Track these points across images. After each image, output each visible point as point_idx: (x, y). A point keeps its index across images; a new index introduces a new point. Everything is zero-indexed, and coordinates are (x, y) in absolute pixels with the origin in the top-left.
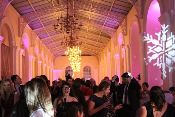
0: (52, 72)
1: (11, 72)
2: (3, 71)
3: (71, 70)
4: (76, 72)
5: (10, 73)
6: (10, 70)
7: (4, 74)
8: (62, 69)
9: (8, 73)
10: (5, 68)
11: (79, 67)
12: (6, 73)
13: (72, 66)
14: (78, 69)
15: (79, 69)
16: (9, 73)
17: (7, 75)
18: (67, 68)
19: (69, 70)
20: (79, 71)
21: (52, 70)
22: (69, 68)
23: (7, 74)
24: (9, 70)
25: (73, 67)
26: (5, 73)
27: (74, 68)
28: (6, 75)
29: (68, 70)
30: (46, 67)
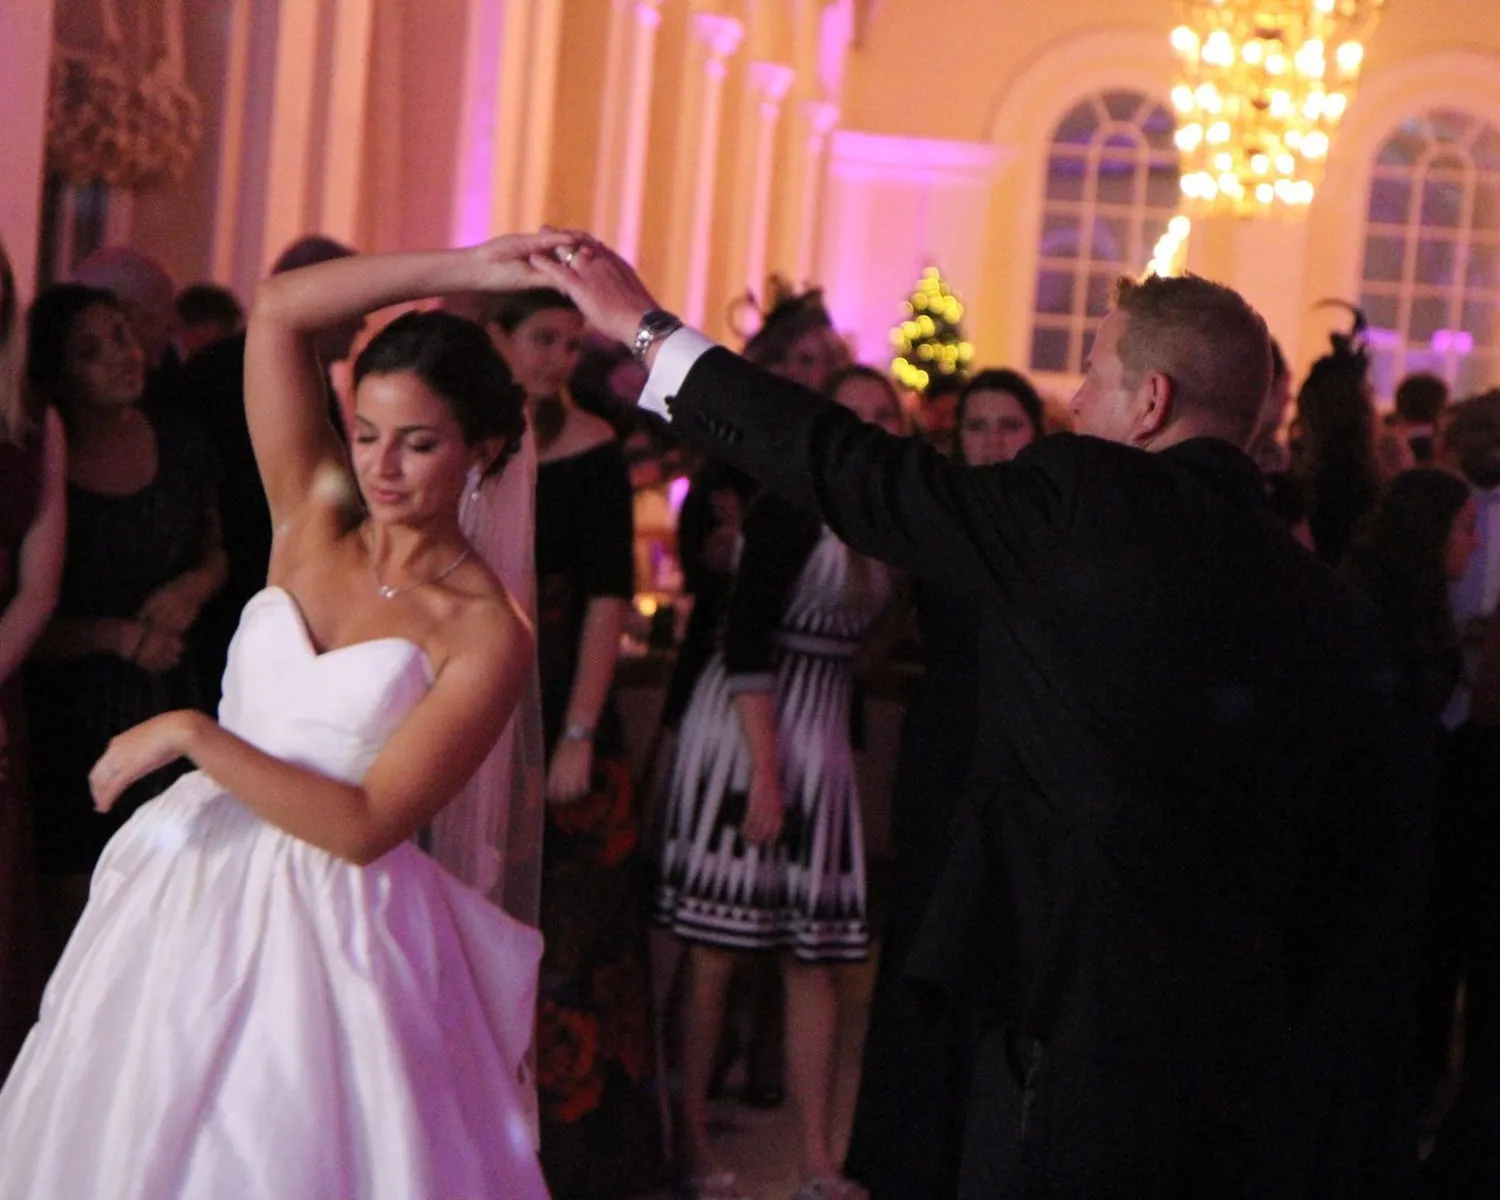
0: (825, 159)
1: (191, 98)
2: (73, 67)
3: (1144, 155)
4: (1242, 206)
5: (180, 104)
6: (172, 68)
7: (87, 112)
8: (986, 136)
9: (136, 101)
10: (113, 30)
11: (1321, 124)
12: (119, 105)
13: (1181, 99)
14: (1287, 165)
15: (1302, 167)
16: (165, 104)
17: (122, 139)
18: (1076, 126)
19: (1120, 155)
20: (1300, 194)
21: (827, 140)
22: (1108, 127)
23: (134, 128)
24: (158, 53)
25: (1206, 119)
26: (104, 111)
27: (1220, 133)
28: (110, 145)
29: (1094, 153)
30: (736, 66)
